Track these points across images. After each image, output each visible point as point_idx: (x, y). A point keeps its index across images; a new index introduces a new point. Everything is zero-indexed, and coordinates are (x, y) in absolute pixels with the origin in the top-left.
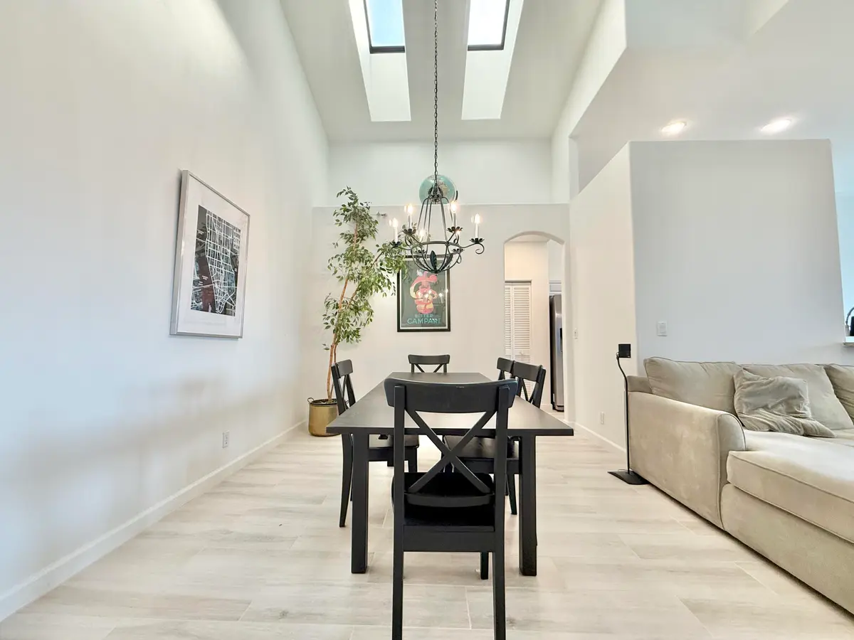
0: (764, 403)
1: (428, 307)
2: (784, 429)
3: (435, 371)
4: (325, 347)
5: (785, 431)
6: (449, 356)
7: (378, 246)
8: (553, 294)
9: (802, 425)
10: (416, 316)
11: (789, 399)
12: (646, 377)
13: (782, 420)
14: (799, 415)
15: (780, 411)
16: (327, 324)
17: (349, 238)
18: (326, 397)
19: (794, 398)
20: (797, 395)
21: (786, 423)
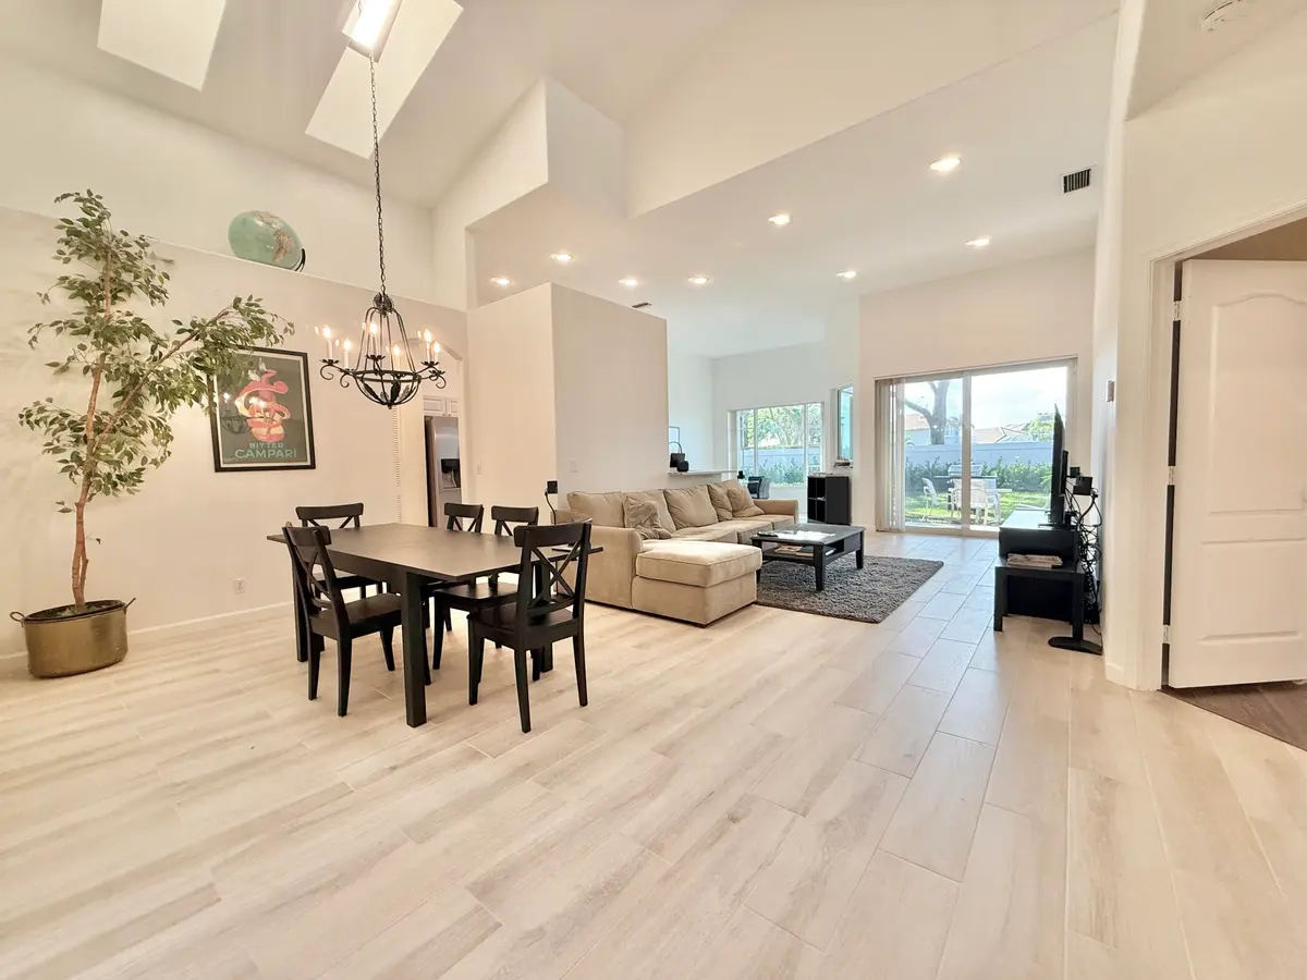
1: (273, 431)
2: (653, 536)
3: (342, 526)
4: (61, 507)
6: (361, 505)
7: (179, 323)
8: (430, 413)
10: (252, 445)
11: (650, 516)
12: (570, 509)
13: (650, 531)
15: (651, 524)
16: (66, 461)
17: (82, 290)
18: (72, 601)
21: (653, 532)
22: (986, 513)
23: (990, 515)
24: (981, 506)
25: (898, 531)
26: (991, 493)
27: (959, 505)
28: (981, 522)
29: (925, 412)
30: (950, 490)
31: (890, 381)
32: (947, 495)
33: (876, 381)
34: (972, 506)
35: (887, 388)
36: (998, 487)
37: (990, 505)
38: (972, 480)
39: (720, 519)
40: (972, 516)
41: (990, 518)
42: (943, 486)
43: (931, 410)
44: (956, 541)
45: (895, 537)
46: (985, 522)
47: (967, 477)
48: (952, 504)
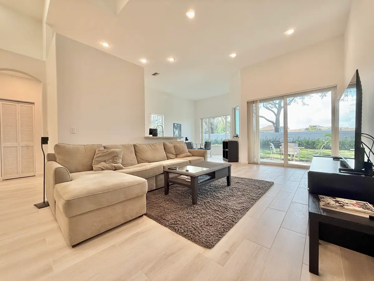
0: (104, 159)
2: (107, 169)
5: (108, 169)
9: (114, 166)
11: (114, 157)
12: (54, 153)
14: (115, 163)
15: (110, 162)
19: (116, 156)
20: (117, 155)
21: (109, 166)
22: (295, 156)
23: (296, 157)
24: (292, 153)
25: (257, 164)
26: (296, 149)
27: (283, 153)
28: (292, 160)
29: (272, 122)
30: (280, 147)
31: (253, 102)
32: (279, 149)
33: (247, 102)
34: (289, 153)
35: (252, 105)
36: (299, 146)
37: (296, 153)
38: (288, 144)
39: (168, 158)
40: (289, 158)
41: (296, 158)
42: (278, 146)
43: (274, 122)
44: (282, 169)
45: (255, 166)
46: (294, 160)
47: (286, 142)
48: (281, 152)
